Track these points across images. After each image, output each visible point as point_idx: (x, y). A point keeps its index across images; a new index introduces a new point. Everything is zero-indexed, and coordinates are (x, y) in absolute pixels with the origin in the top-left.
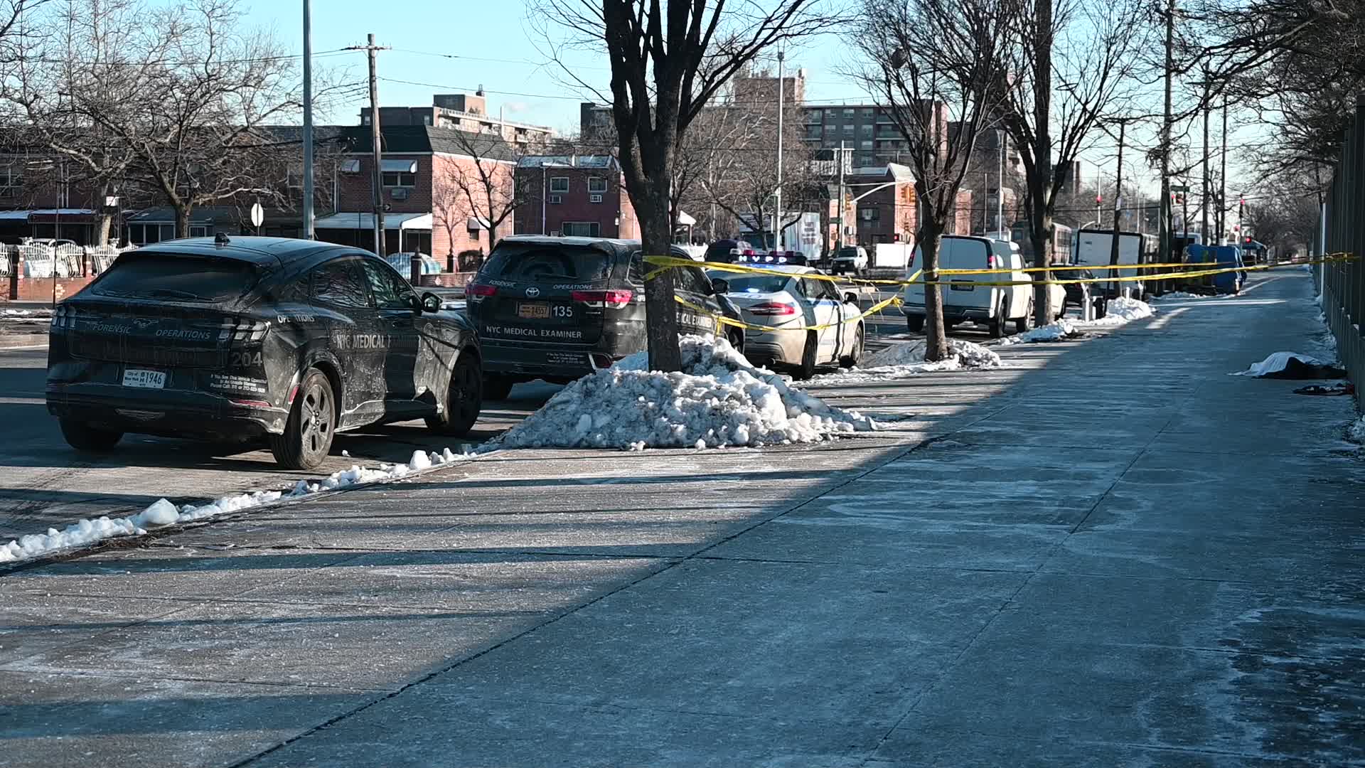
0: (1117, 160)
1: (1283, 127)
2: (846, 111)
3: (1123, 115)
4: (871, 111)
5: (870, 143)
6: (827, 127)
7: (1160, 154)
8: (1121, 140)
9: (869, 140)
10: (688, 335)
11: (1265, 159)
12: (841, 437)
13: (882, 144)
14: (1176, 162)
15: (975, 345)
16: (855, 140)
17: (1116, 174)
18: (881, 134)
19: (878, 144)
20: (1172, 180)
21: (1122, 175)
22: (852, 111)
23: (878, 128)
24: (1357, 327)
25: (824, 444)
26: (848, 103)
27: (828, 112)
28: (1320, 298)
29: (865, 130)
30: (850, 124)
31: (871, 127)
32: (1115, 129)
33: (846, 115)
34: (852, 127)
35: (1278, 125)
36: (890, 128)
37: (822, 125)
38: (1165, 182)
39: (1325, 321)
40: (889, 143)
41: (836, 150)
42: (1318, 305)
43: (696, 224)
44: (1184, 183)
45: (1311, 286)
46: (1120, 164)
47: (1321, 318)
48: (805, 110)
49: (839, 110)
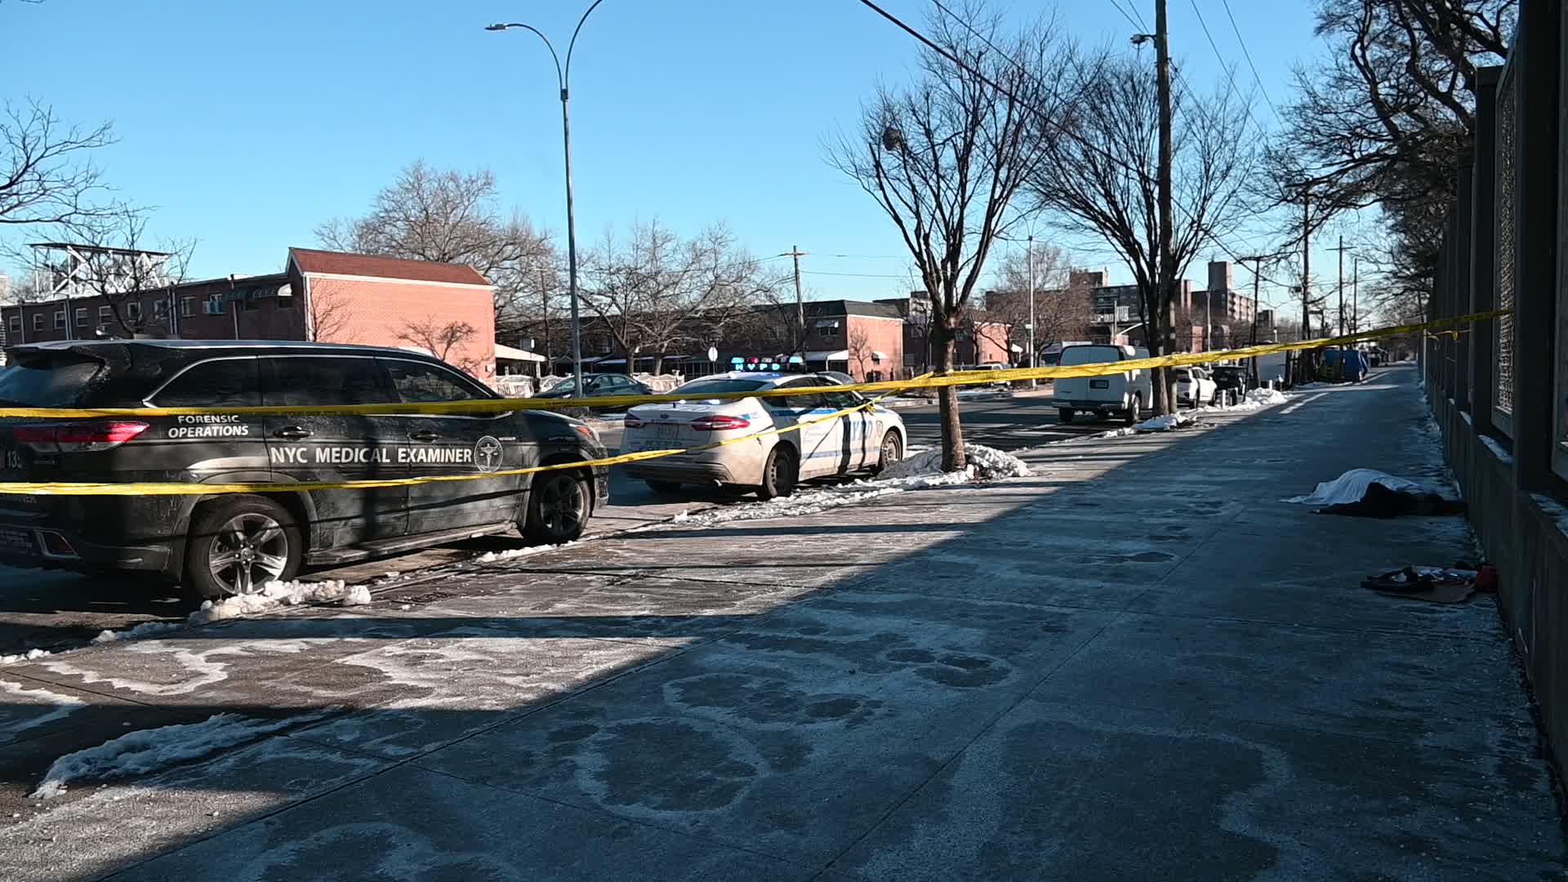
3: (1258, 255)
7: (1302, 289)
8: (1257, 273)
15: (1000, 453)
20: (1312, 308)
21: (1259, 299)
24: (1452, 401)
28: (1423, 383)
32: (1253, 265)
38: (1305, 308)
39: (1428, 403)
42: (1421, 388)
45: (1417, 374)
47: (1424, 400)
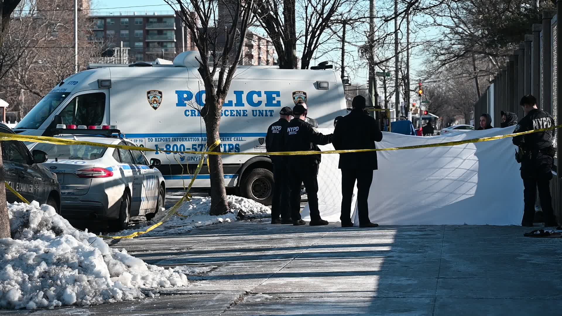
0: (340, 52)
1: (452, 28)
2: (122, 20)
4: (141, 20)
5: (141, 44)
6: (108, 32)
7: (368, 49)
9: (140, 41)
10: (16, 203)
11: (443, 52)
12: (162, 294)
13: (151, 45)
14: (379, 54)
16: (130, 41)
17: (340, 63)
18: (149, 37)
19: (147, 45)
20: (376, 68)
22: (127, 20)
23: (147, 32)
25: (147, 301)
26: (123, 14)
27: (108, 20)
29: (137, 34)
30: (125, 29)
31: (142, 32)
33: (123, 23)
34: (127, 32)
35: (448, 27)
36: (156, 32)
37: (105, 30)
38: (372, 69)
40: (156, 44)
41: (116, 49)
43: (9, 107)
44: (384, 71)
46: (343, 55)
48: (91, 19)
49: (117, 19)
